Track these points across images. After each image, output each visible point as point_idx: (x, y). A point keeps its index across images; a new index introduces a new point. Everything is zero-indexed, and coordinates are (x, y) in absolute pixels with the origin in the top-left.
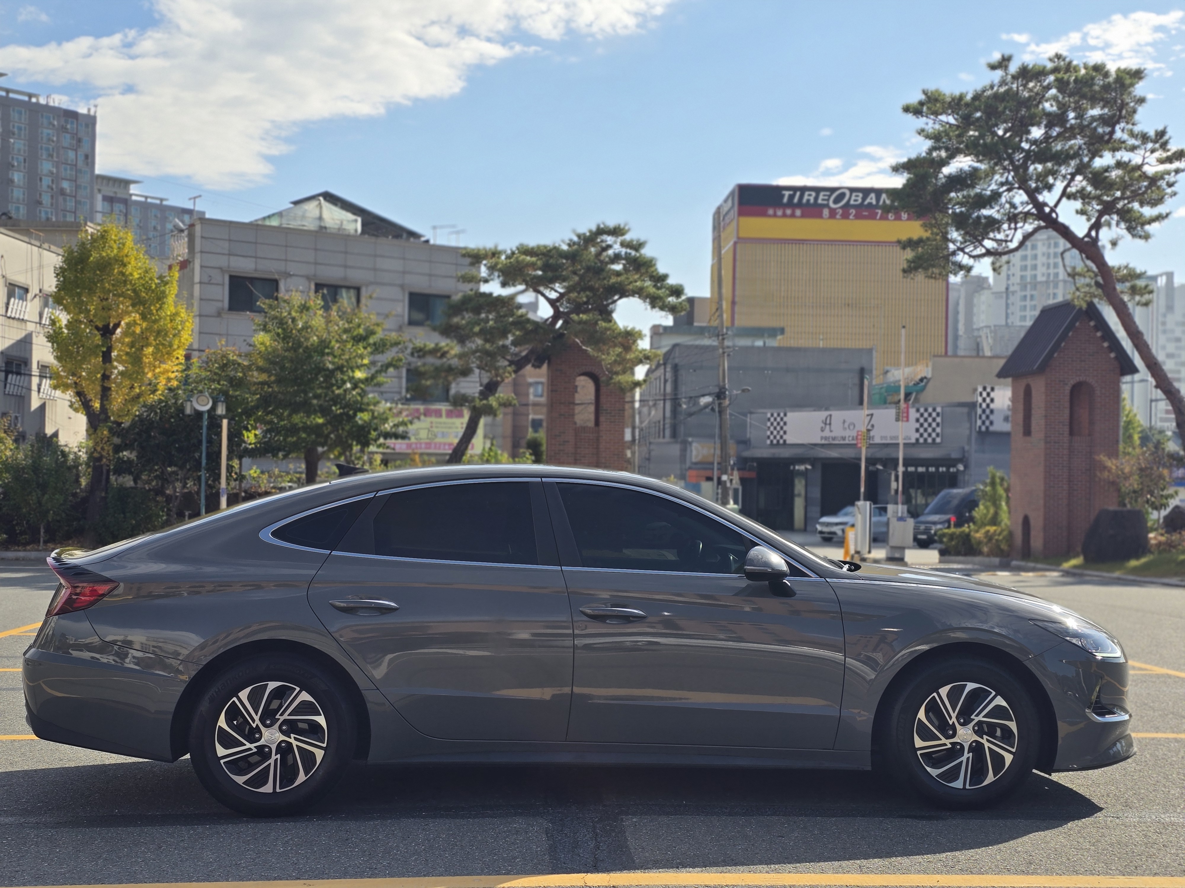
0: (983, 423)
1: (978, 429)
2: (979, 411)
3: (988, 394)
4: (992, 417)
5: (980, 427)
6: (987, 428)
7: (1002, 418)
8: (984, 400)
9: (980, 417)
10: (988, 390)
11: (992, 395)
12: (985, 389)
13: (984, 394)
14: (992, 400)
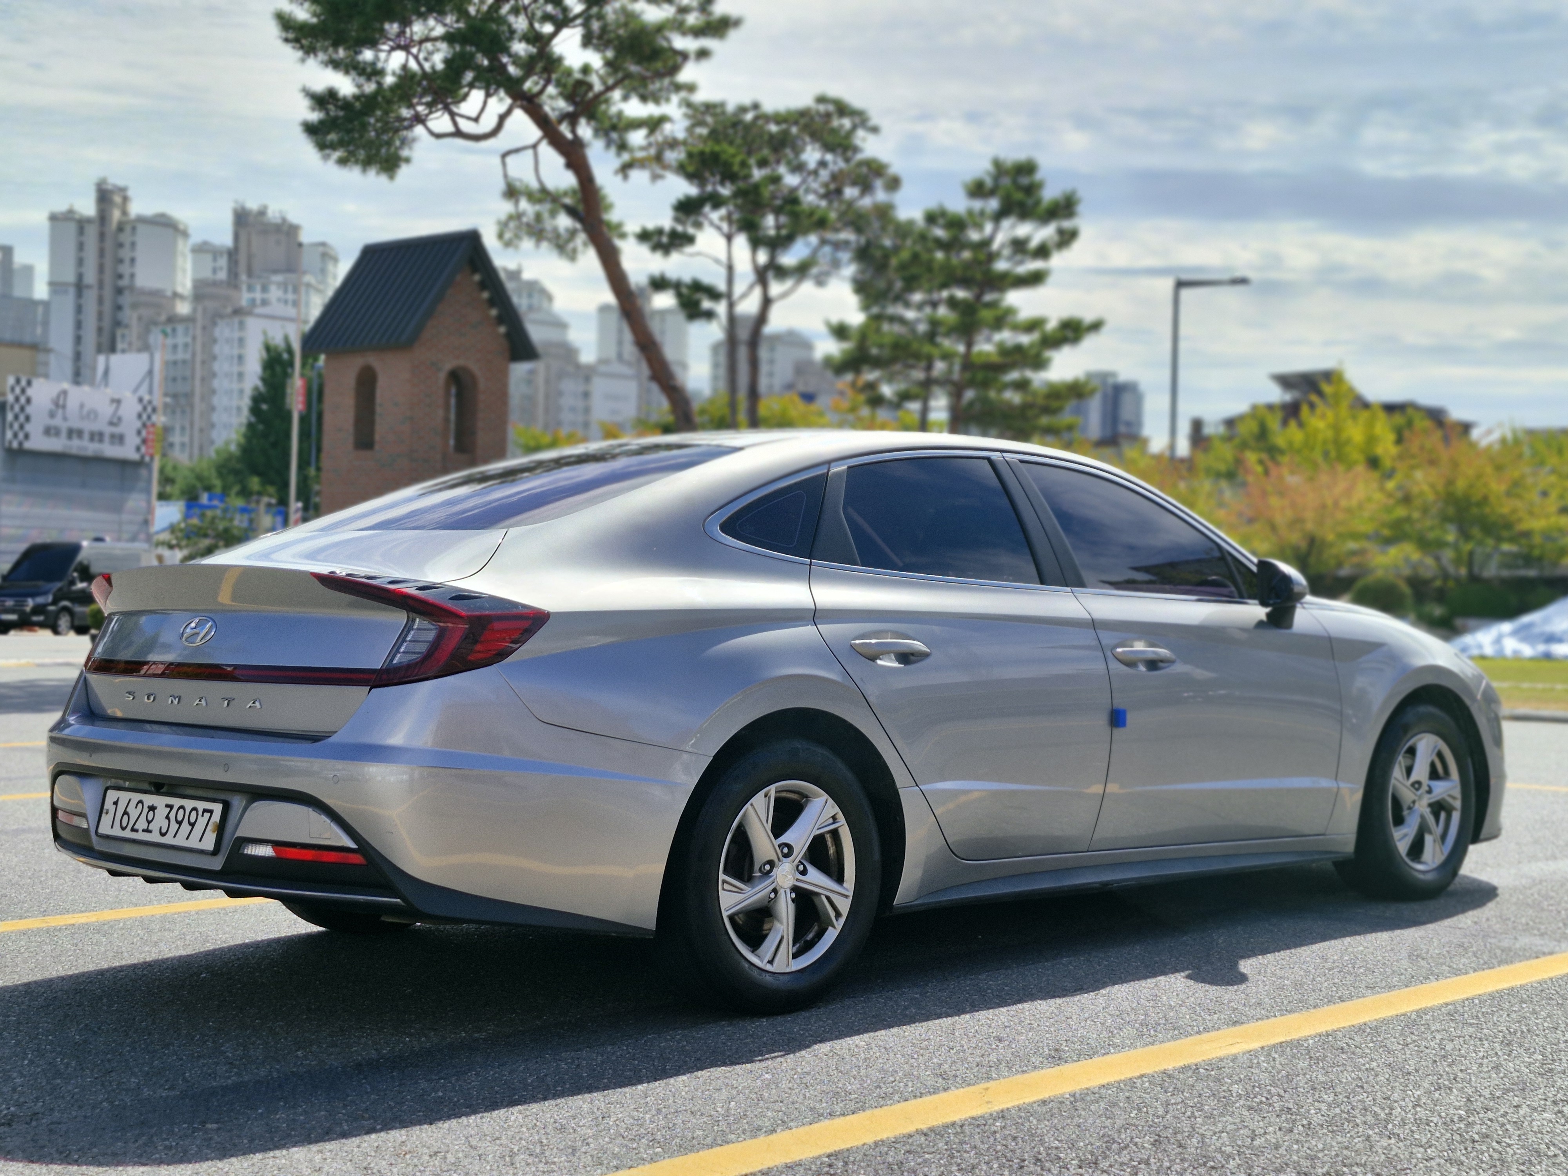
0: (15, 435)
1: (7, 444)
2: (10, 417)
3: (23, 391)
4: (28, 427)
5: (10, 443)
6: (21, 444)
7: (41, 429)
8: (17, 399)
9: (11, 426)
10: (23, 383)
11: (30, 392)
12: (18, 381)
13: (18, 390)
14: (28, 401)
